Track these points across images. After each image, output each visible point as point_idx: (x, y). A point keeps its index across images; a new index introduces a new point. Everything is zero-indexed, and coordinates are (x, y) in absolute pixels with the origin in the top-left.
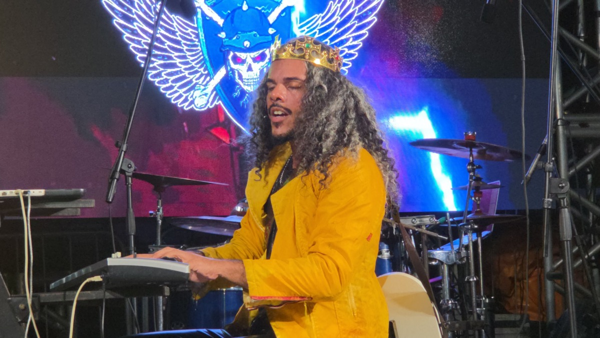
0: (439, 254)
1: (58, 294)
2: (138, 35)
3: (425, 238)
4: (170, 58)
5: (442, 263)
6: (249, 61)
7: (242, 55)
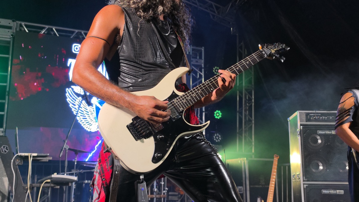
1: (38, 184)
2: (76, 109)
4: (85, 116)
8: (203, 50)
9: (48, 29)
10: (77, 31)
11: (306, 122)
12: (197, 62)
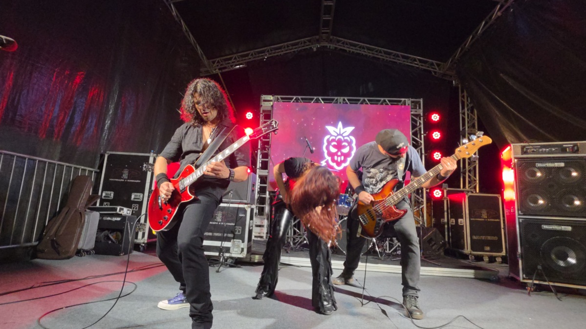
8: (421, 100)
10: (315, 98)
11: (522, 154)
12: (416, 112)
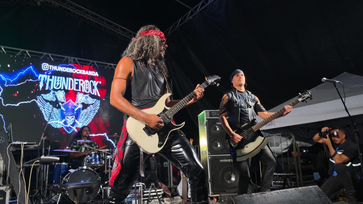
0: (108, 157)
1: (28, 165)
2: (45, 112)
3: (106, 154)
4: (52, 117)
5: (109, 158)
6: (70, 118)
7: (68, 117)
9: (23, 51)
10: (45, 54)
11: (210, 117)
